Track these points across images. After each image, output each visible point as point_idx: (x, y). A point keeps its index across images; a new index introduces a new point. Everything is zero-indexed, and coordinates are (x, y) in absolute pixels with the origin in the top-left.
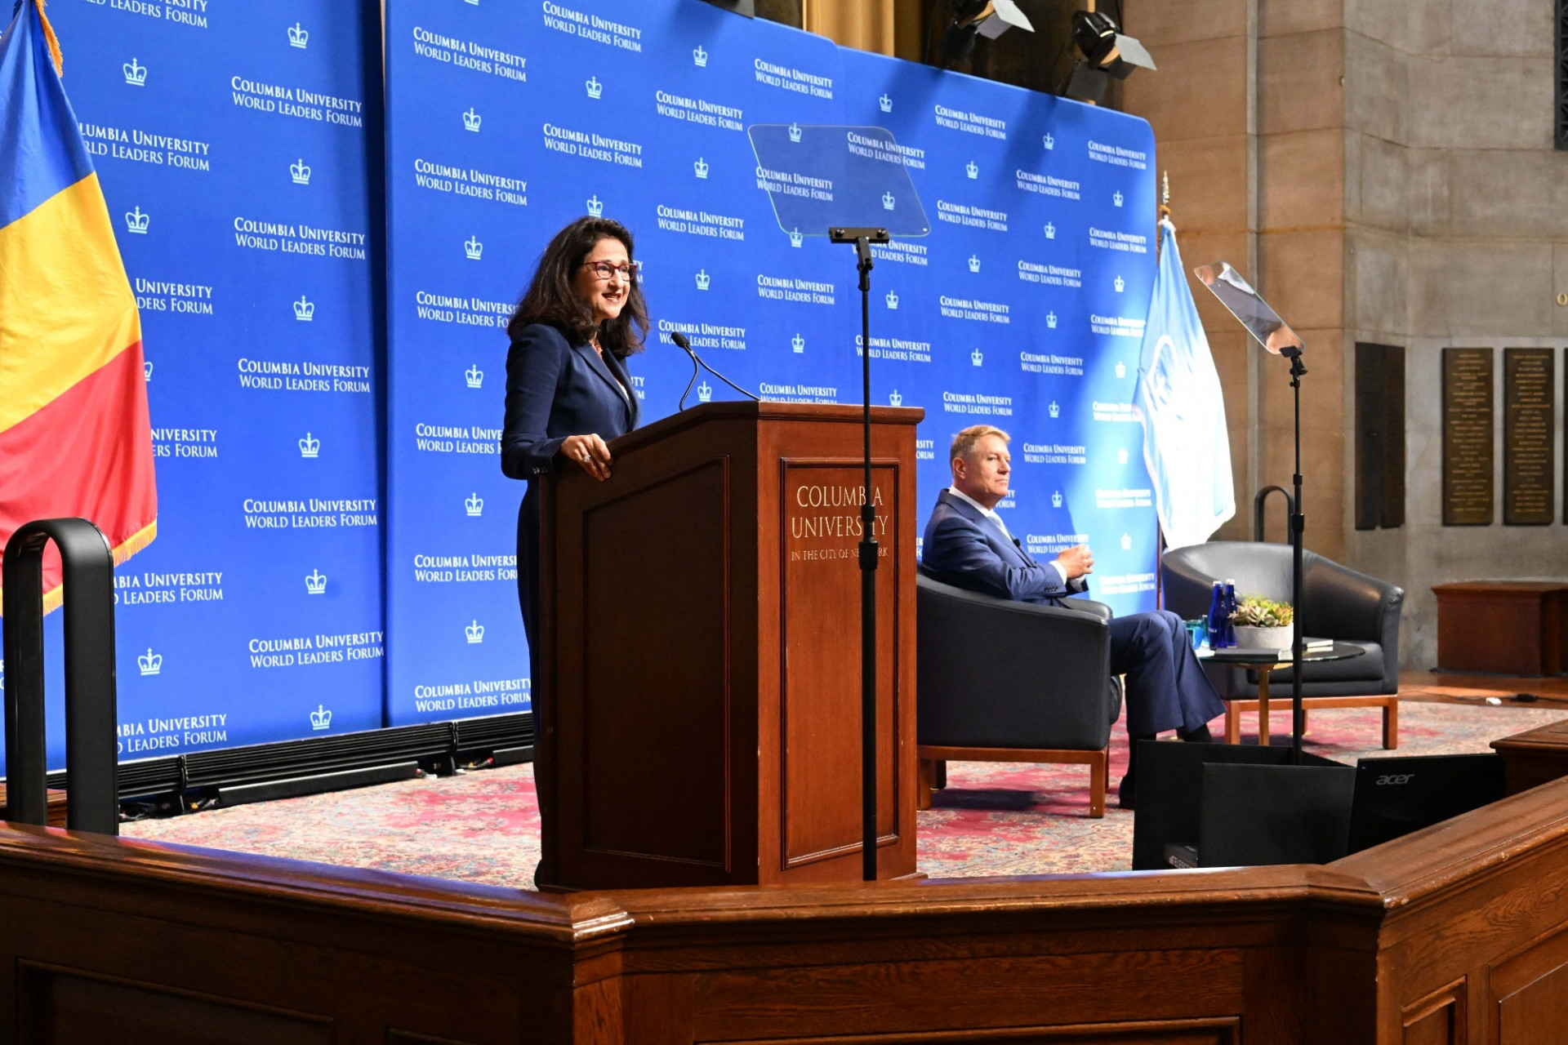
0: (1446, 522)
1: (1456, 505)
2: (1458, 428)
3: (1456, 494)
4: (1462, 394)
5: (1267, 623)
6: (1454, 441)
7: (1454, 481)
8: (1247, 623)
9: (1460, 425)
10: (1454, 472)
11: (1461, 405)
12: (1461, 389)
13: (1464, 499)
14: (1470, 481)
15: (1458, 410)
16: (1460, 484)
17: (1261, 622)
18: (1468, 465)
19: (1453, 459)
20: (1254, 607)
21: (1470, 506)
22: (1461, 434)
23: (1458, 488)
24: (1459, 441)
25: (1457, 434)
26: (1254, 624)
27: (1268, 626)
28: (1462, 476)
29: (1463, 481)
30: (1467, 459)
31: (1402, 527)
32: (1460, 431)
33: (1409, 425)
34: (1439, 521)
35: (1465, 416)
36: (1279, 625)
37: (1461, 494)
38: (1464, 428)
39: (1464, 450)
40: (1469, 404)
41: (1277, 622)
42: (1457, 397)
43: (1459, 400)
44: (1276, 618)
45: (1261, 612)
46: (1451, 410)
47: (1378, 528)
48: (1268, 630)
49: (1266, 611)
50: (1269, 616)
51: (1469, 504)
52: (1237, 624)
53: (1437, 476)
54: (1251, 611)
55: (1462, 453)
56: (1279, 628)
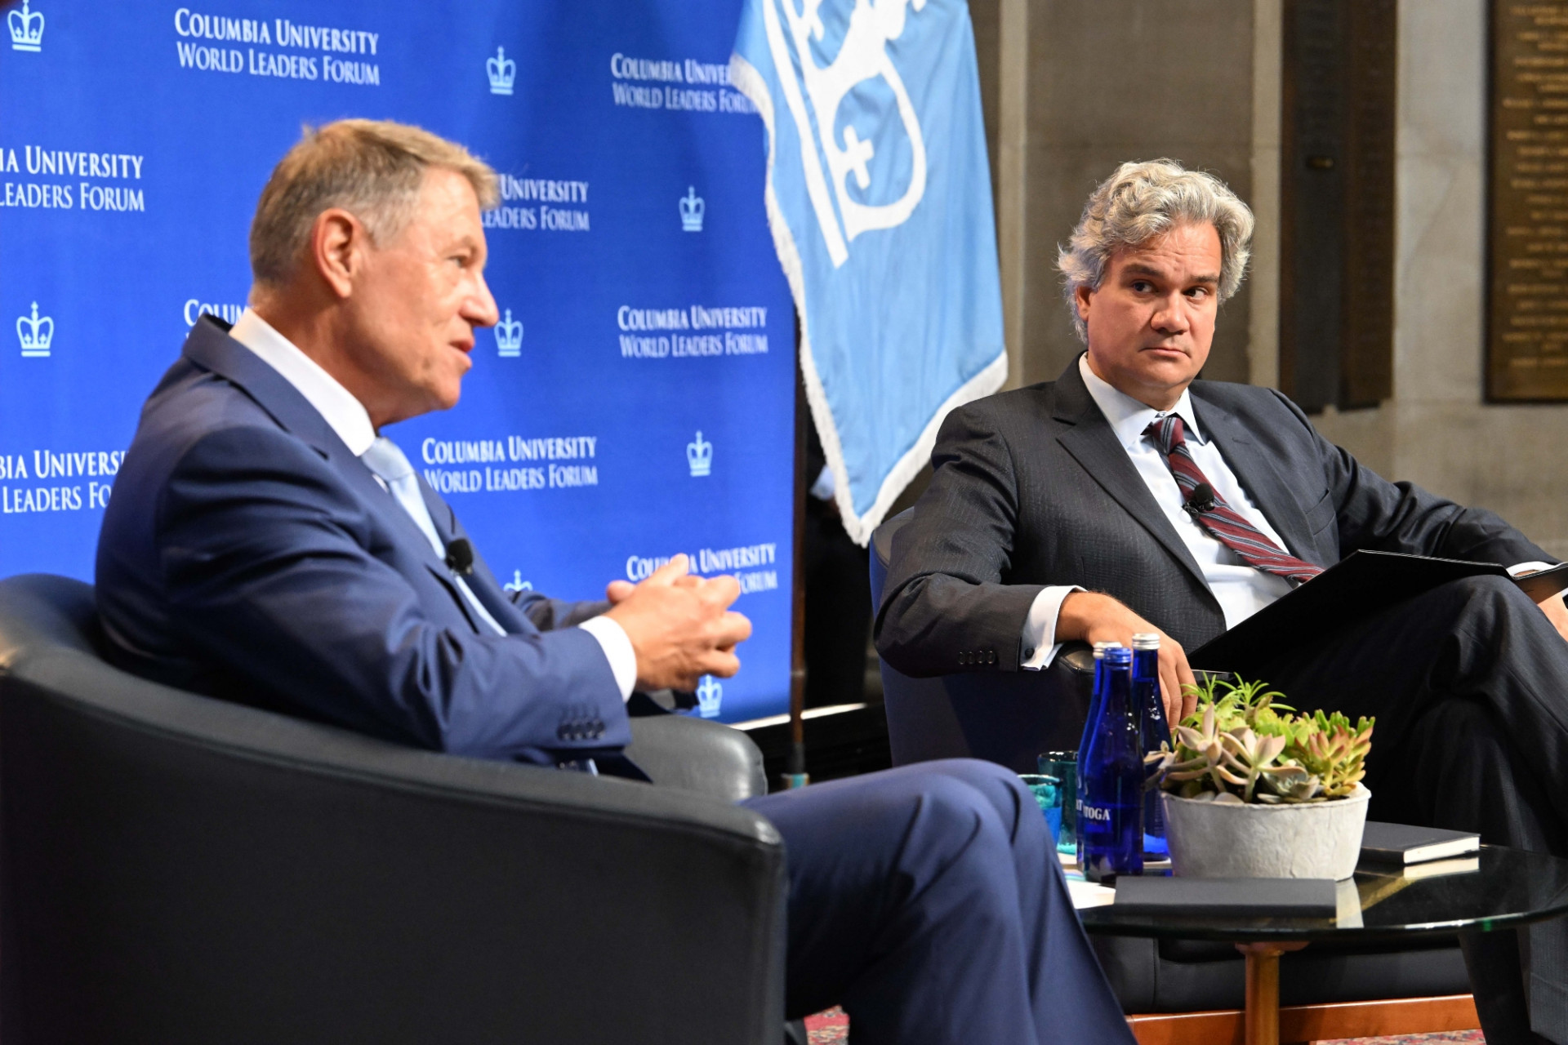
0: (1491, 398)
1: (1515, 350)
2: (1524, 151)
3: (1517, 321)
4: (1538, 61)
5: (1283, 787)
6: (1516, 183)
7: (1514, 289)
8: (1208, 785)
9: (1530, 143)
10: (1515, 264)
11: (1532, 89)
12: (1532, 48)
13: (1538, 336)
14: (1554, 289)
15: (1526, 104)
16: (1527, 297)
17: (1262, 785)
18: (1550, 247)
19: (1513, 231)
20: (1238, 733)
21: (1553, 354)
22: (1536, 168)
23: (1525, 305)
24: (1528, 184)
25: (1523, 167)
26: (1236, 790)
27: (1283, 799)
28: (1532, 276)
29: (1536, 289)
30: (1545, 231)
31: (1385, 405)
32: (1531, 159)
33: (1406, 141)
34: (1474, 392)
35: (1542, 119)
36: (1320, 794)
37: (1532, 321)
38: (1540, 151)
39: (1539, 207)
40: (1551, 88)
41: (1314, 783)
42: (1523, 69)
43: (1529, 77)
44: (1312, 770)
45: (1263, 751)
46: (1508, 102)
47: (1331, 411)
48: (1286, 812)
49: (1277, 747)
50: (1291, 763)
51: (1547, 347)
52: (1176, 789)
53: (1471, 274)
54: (1227, 744)
55: (1536, 215)
56: (1322, 803)
